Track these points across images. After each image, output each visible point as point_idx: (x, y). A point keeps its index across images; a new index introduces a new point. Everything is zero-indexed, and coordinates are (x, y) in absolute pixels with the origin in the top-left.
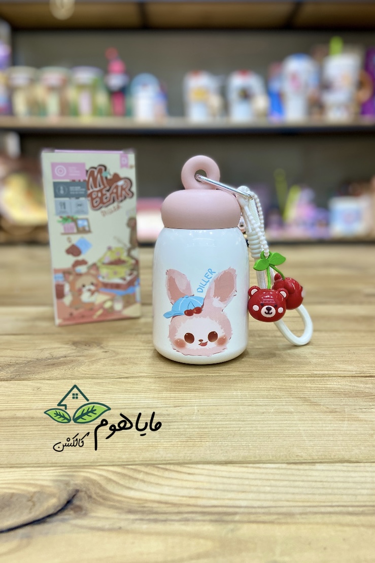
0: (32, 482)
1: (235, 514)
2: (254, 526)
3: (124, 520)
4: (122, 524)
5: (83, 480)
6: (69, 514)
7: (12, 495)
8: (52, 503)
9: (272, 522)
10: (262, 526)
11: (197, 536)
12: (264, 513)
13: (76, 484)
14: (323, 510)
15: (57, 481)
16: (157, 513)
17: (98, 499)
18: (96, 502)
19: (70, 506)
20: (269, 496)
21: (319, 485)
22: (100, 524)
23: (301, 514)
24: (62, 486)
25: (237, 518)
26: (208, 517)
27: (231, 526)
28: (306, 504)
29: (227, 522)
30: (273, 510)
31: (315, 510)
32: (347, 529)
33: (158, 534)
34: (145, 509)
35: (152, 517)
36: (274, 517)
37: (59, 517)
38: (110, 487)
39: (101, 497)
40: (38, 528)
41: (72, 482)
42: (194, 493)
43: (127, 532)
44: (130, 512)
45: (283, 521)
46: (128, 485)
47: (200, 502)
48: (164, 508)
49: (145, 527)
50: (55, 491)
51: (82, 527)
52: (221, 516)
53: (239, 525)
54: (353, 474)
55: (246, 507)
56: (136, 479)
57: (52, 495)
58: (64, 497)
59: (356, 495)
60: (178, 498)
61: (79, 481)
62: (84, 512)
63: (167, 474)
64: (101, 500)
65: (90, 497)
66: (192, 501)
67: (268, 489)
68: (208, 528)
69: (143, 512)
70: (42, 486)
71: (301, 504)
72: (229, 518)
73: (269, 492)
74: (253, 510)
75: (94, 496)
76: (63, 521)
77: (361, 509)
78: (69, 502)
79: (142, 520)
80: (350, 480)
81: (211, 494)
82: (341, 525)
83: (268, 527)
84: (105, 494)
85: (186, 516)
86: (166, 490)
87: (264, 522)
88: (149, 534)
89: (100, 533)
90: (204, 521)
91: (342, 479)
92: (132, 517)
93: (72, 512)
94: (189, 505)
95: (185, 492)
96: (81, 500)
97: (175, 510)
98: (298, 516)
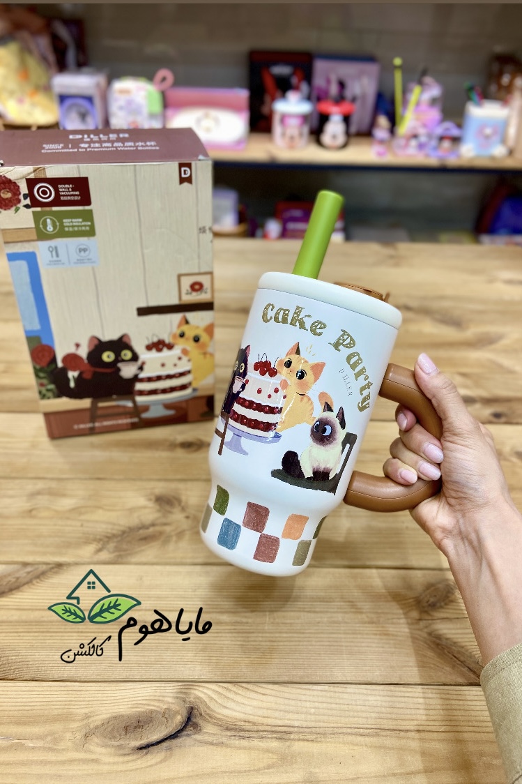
0: (161, 698)
1: (291, 733)
2: (301, 743)
3: (224, 736)
4: (224, 740)
5: (195, 698)
6: (190, 730)
7: (152, 711)
8: (179, 719)
9: (312, 741)
10: (306, 743)
11: (268, 751)
12: (309, 733)
13: (190, 702)
14: (344, 730)
15: (177, 698)
16: (244, 730)
17: (207, 717)
18: (205, 720)
19: (190, 723)
20: (313, 718)
21: (346, 707)
22: (210, 739)
23: (331, 734)
24: (182, 703)
25: (292, 736)
26: (275, 735)
27: (288, 743)
28: (335, 725)
29: (286, 740)
30: (314, 730)
31: (341, 731)
32: (355, 748)
33: (245, 748)
34: (237, 727)
35: (242, 734)
36: (314, 736)
37: (185, 733)
38: (212, 705)
39: (208, 714)
40: (175, 742)
41: (187, 699)
42: (266, 713)
43: (227, 746)
44: (227, 729)
45: (319, 740)
46: (224, 704)
47: (270, 721)
48: (247, 726)
49: (237, 742)
50: (178, 708)
51: (200, 741)
52: (282, 734)
53: (293, 742)
54: (370, 698)
55: (298, 727)
56: (228, 698)
57: (177, 713)
58: (185, 714)
59: (367, 718)
60: (256, 718)
61: (192, 699)
62: (199, 728)
63: (248, 694)
64: (209, 719)
65: (201, 714)
66: (265, 721)
67: (313, 711)
68: (275, 744)
69: (235, 730)
70: (168, 703)
71: (332, 725)
72: (287, 736)
73: (314, 714)
74: (302, 730)
75: (203, 714)
76: (188, 735)
77: (368, 731)
78: (189, 719)
79: (235, 736)
80: (367, 703)
81: (277, 714)
82: (353, 744)
83: (310, 744)
84: (210, 712)
85: (261, 733)
86: (249, 710)
87: (307, 740)
88: (240, 748)
89: (212, 747)
90: (272, 738)
91: (361, 702)
92: (229, 733)
93: (192, 728)
94: (263, 724)
95: (260, 712)
96: (196, 717)
97: (255, 728)
98: (329, 737)
